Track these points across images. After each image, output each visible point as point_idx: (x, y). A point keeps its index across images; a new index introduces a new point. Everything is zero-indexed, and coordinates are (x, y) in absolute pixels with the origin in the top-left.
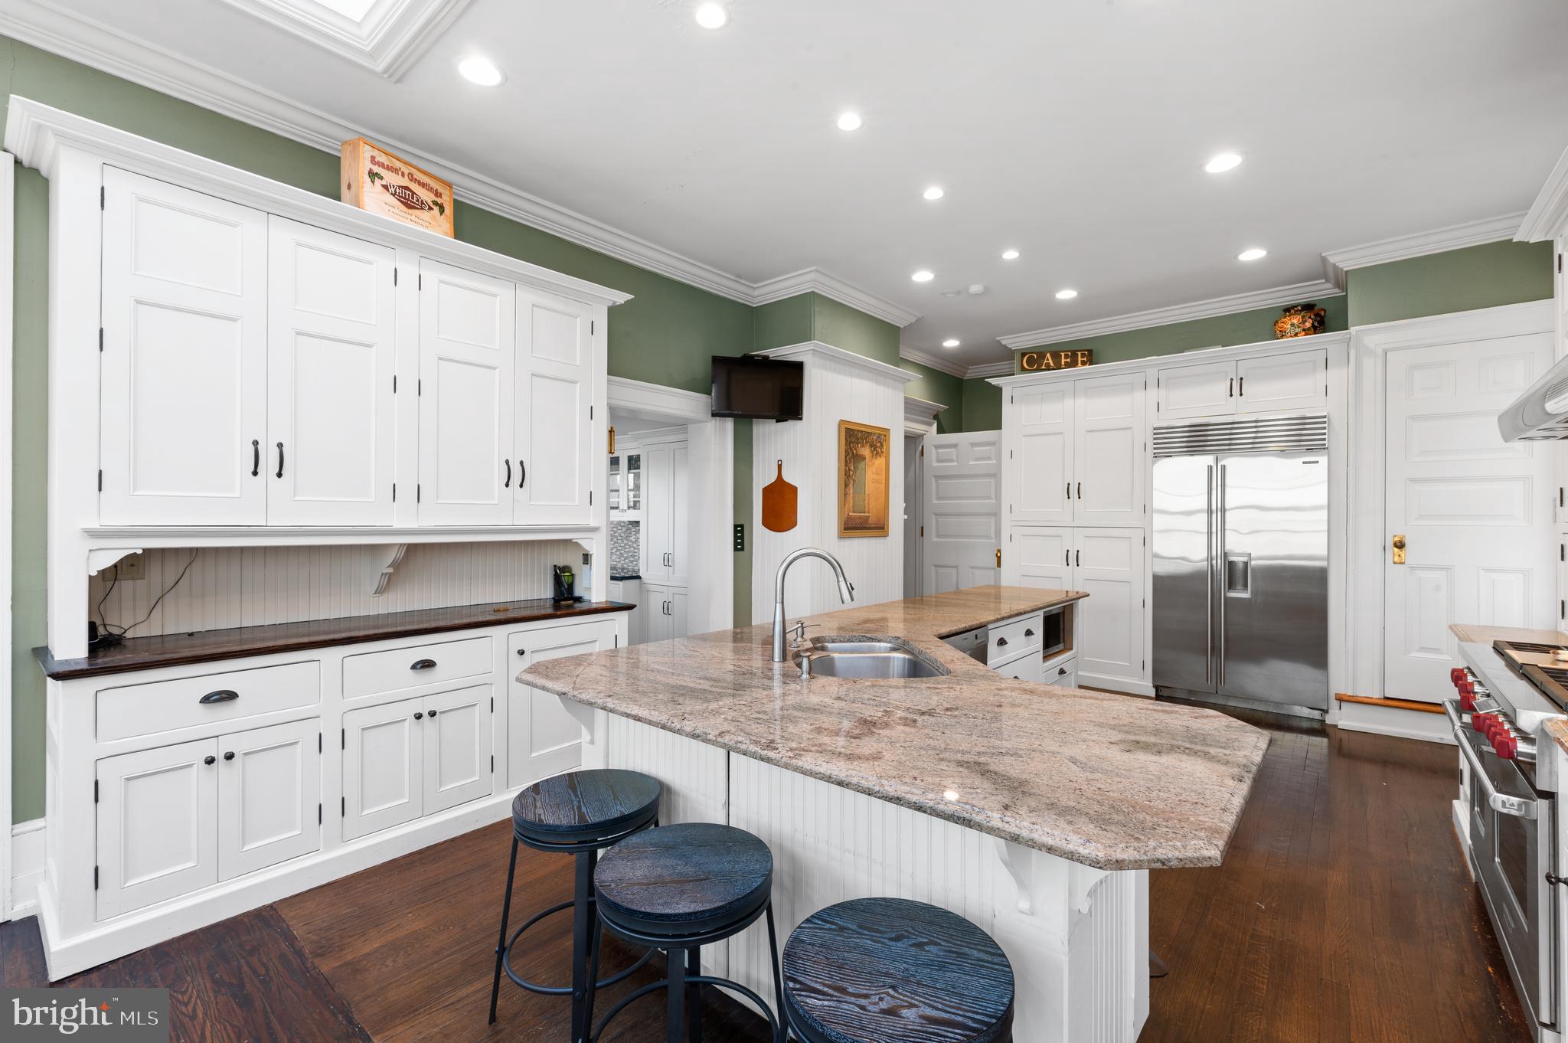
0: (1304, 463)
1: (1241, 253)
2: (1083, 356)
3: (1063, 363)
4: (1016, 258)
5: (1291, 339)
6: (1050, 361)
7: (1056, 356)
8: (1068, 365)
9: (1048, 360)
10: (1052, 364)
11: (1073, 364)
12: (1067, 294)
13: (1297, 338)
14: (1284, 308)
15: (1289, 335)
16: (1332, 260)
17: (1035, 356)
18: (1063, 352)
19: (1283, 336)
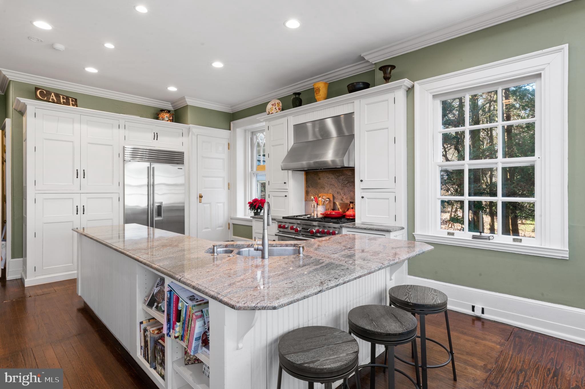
0: (178, 168)
1: (169, 87)
2: (72, 101)
3: (62, 102)
4: (112, 49)
5: (166, 122)
6: (54, 98)
7: (57, 95)
8: (64, 103)
9: (53, 97)
10: (55, 100)
11: (67, 103)
12: (91, 70)
13: (168, 122)
14: (161, 109)
15: (165, 120)
16: (187, 100)
17: (45, 92)
18: (62, 95)
19: (163, 120)
